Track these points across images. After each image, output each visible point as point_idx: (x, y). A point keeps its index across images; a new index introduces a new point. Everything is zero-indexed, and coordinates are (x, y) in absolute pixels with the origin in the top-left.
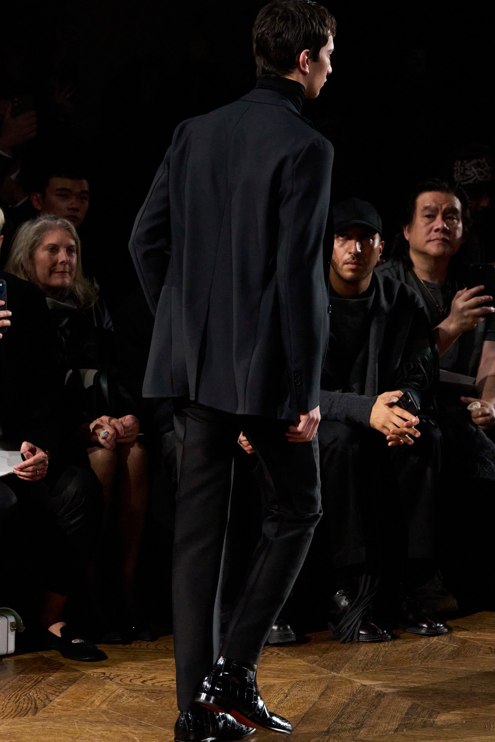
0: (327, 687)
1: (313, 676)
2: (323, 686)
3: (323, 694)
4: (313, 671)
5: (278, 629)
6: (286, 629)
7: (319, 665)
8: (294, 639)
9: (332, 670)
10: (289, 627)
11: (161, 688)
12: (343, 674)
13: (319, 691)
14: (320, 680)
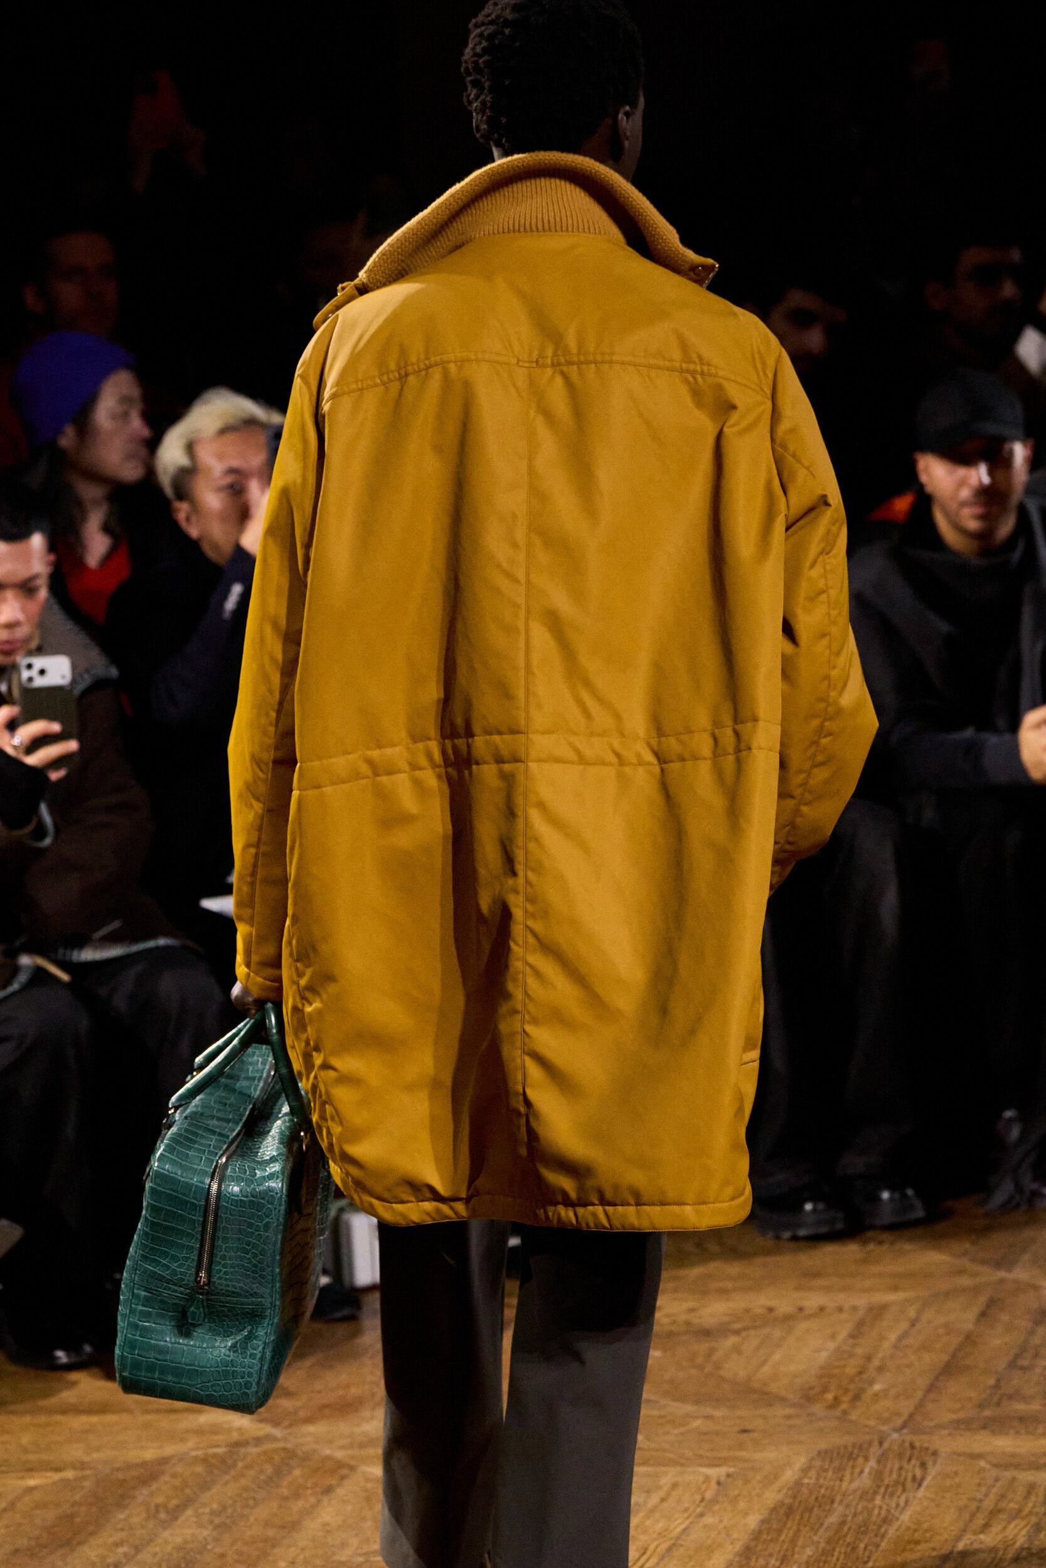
0: (992, 1302)
1: (964, 1281)
2: (982, 1300)
3: (983, 1314)
4: (961, 1272)
5: (891, 1199)
6: (904, 1196)
7: (973, 1260)
8: (920, 1213)
9: (998, 1265)
10: (910, 1192)
11: (674, 1328)
12: (1020, 1274)
13: (975, 1310)
14: (976, 1290)
